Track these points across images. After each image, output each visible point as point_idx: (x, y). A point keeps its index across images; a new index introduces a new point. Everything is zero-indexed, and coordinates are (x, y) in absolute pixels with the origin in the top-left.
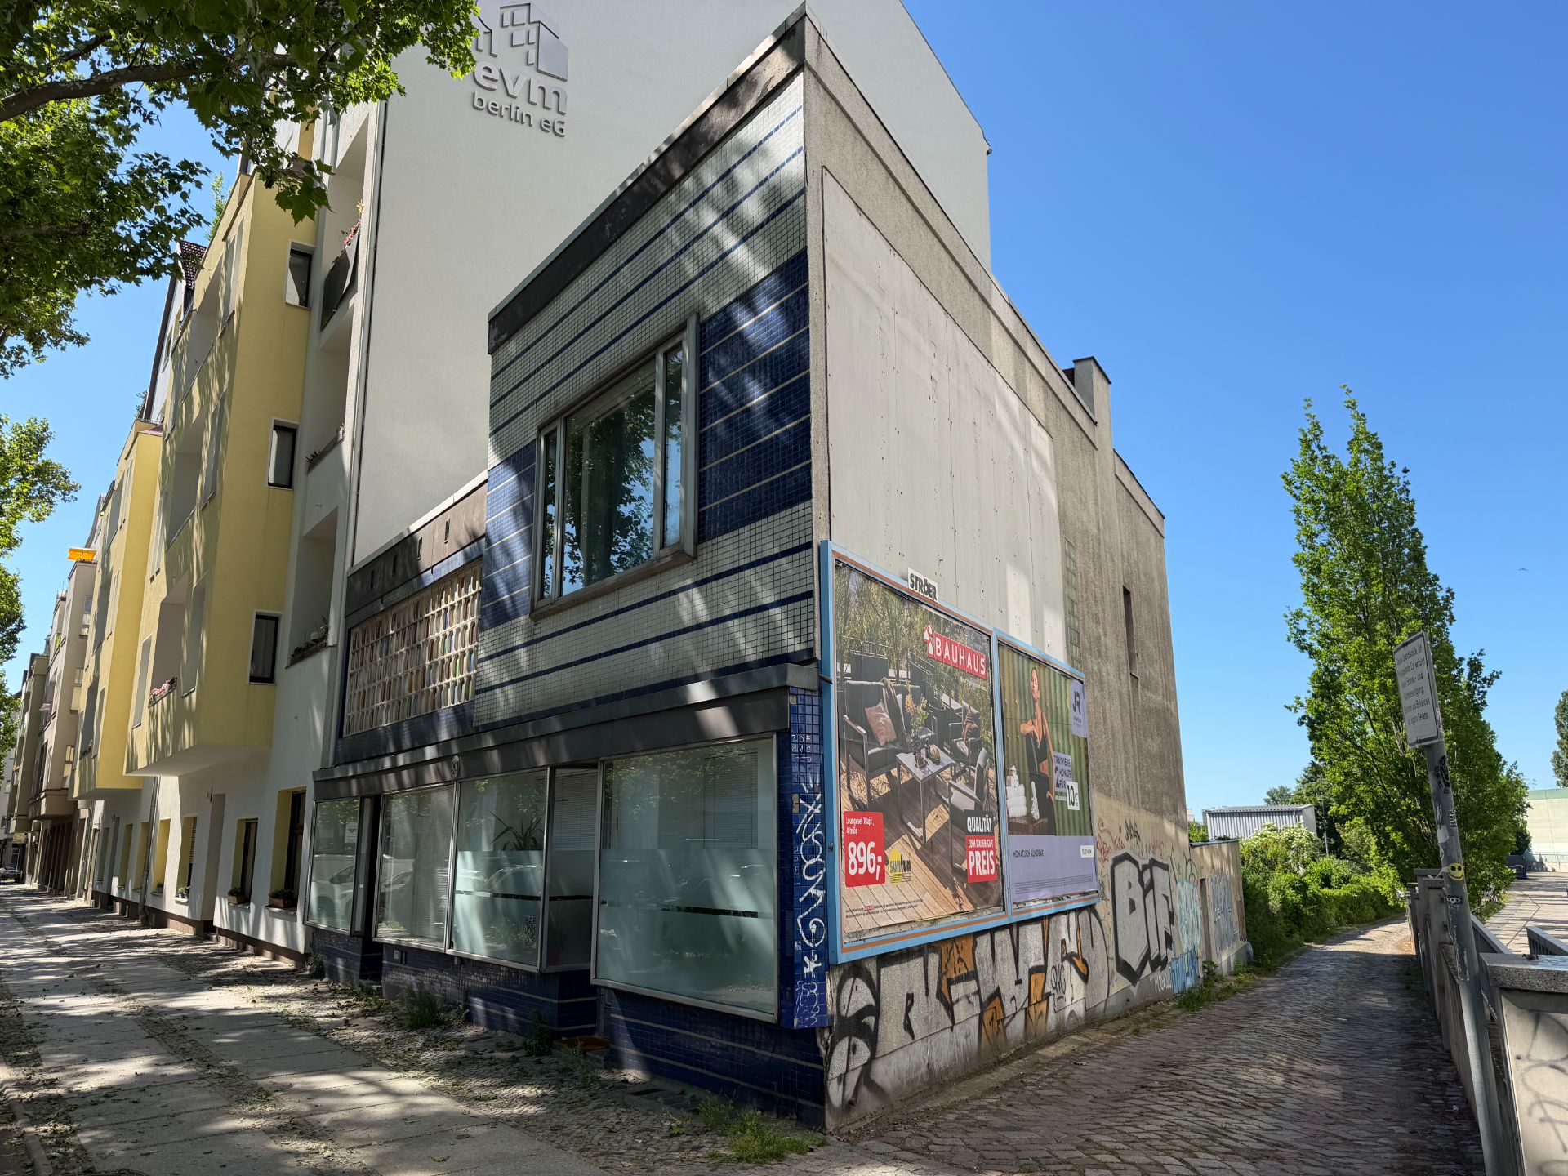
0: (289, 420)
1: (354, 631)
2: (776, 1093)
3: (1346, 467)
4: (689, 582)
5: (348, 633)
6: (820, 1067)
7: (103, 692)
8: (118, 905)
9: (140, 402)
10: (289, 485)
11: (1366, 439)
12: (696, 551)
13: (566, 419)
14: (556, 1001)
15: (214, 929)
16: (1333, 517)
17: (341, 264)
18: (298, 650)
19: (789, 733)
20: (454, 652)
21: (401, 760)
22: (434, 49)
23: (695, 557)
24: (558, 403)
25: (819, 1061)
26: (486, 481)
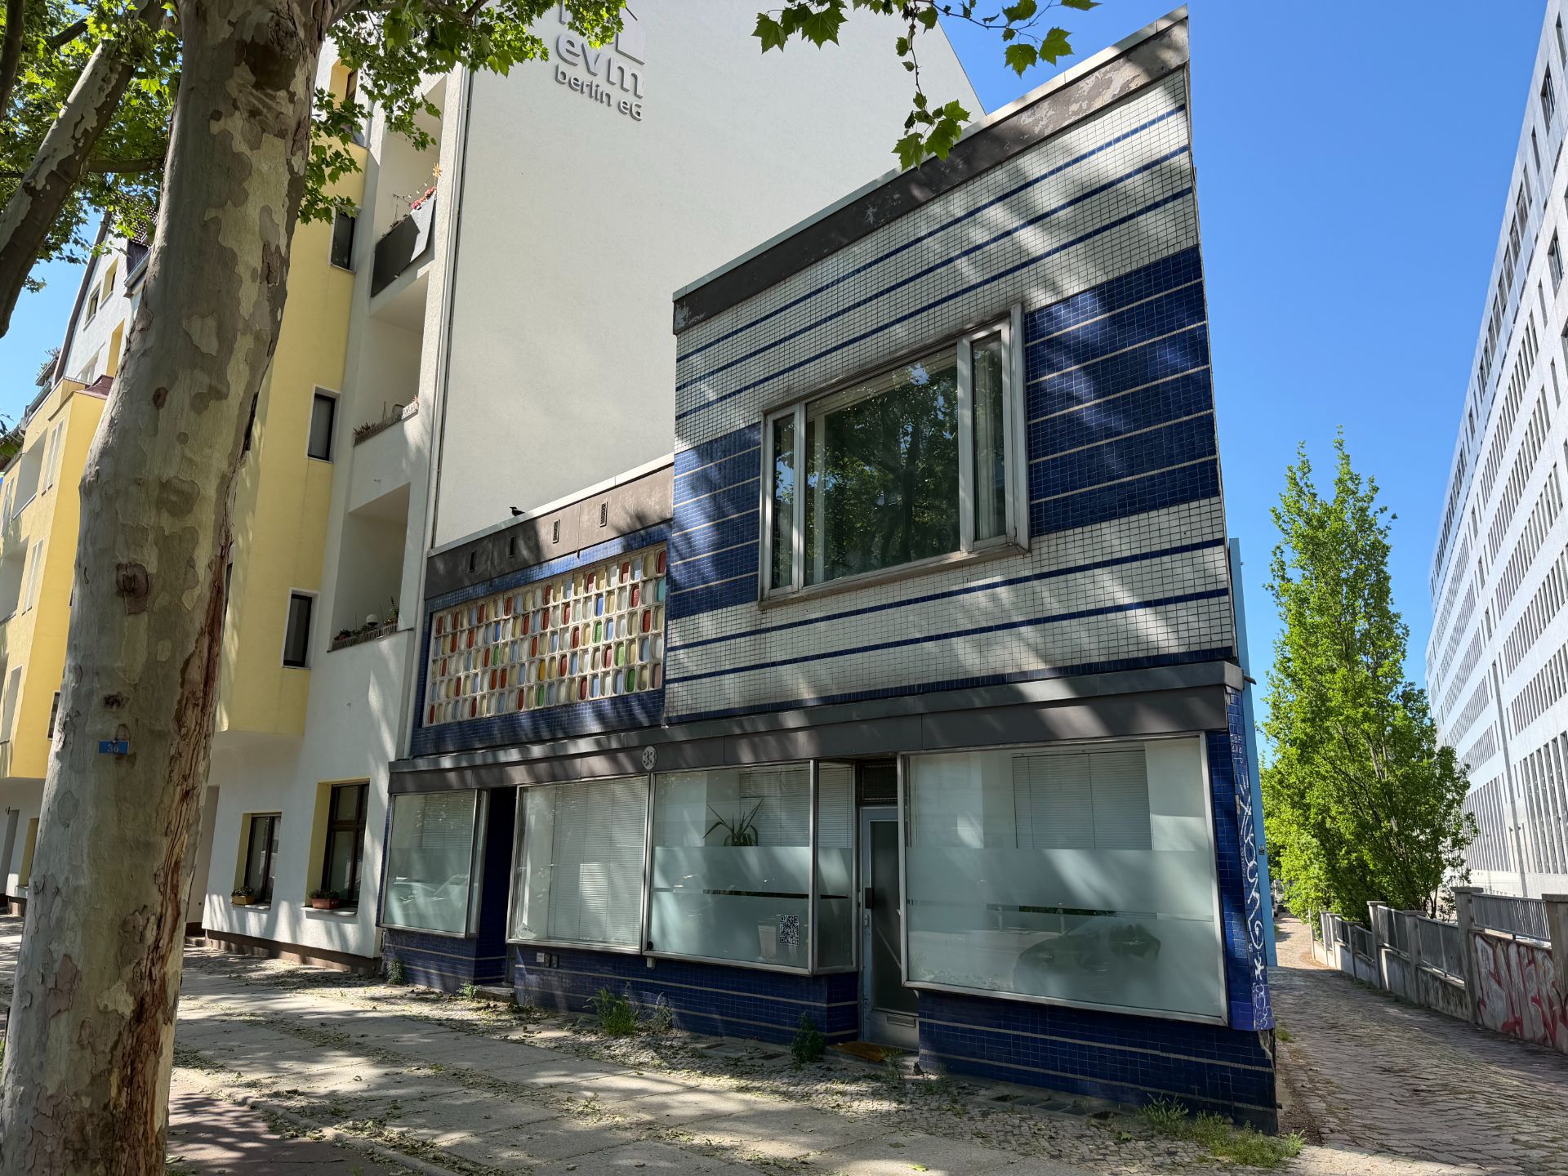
0: (331, 389)
1: (436, 616)
2: (1196, 1097)
3: (1330, 503)
4: (997, 579)
5: (429, 616)
6: (1268, 1070)
7: (17, 674)
8: (15, 906)
9: (49, 359)
10: (326, 456)
11: (1351, 478)
12: (1030, 544)
13: (807, 404)
14: (825, 1005)
15: (202, 933)
16: (1314, 549)
17: (405, 231)
18: (346, 634)
19: (1228, 733)
20: (612, 640)
21: (537, 751)
22: (576, 13)
23: (1030, 550)
24: (789, 388)
25: (1267, 1064)
26: (672, 464)
